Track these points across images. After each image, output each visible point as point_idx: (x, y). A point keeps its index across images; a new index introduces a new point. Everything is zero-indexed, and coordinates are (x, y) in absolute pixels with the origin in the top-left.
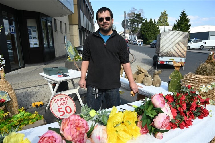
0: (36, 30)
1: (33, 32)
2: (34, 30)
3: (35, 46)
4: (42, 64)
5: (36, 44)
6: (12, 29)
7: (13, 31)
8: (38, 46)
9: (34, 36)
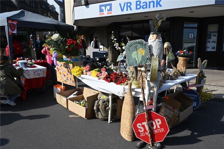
0: (216, 34)
1: (213, 36)
2: (214, 34)
3: (212, 50)
4: (215, 68)
5: (214, 48)
6: (191, 36)
7: (191, 37)
8: (215, 50)
9: (213, 41)
